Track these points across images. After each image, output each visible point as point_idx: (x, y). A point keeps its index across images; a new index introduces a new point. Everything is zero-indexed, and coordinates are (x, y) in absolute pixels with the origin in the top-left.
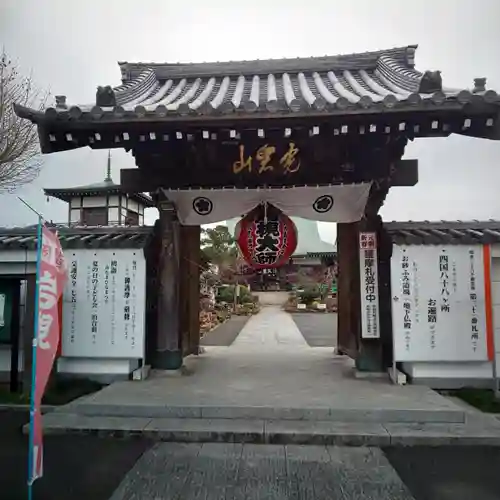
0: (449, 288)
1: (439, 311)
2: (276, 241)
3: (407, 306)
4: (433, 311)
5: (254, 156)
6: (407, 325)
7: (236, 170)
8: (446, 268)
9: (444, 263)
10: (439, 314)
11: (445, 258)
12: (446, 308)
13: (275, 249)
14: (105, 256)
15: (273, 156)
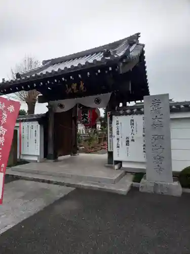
0: (134, 132)
1: (130, 141)
2: (87, 116)
3: (118, 139)
4: (128, 141)
5: (71, 87)
6: (118, 147)
7: (68, 93)
8: (133, 124)
9: (132, 122)
10: (131, 143)
11: (133, 120)
12: (133, 140)
13: (87, 119)
14: (30, 124)
15: (77, 87)
